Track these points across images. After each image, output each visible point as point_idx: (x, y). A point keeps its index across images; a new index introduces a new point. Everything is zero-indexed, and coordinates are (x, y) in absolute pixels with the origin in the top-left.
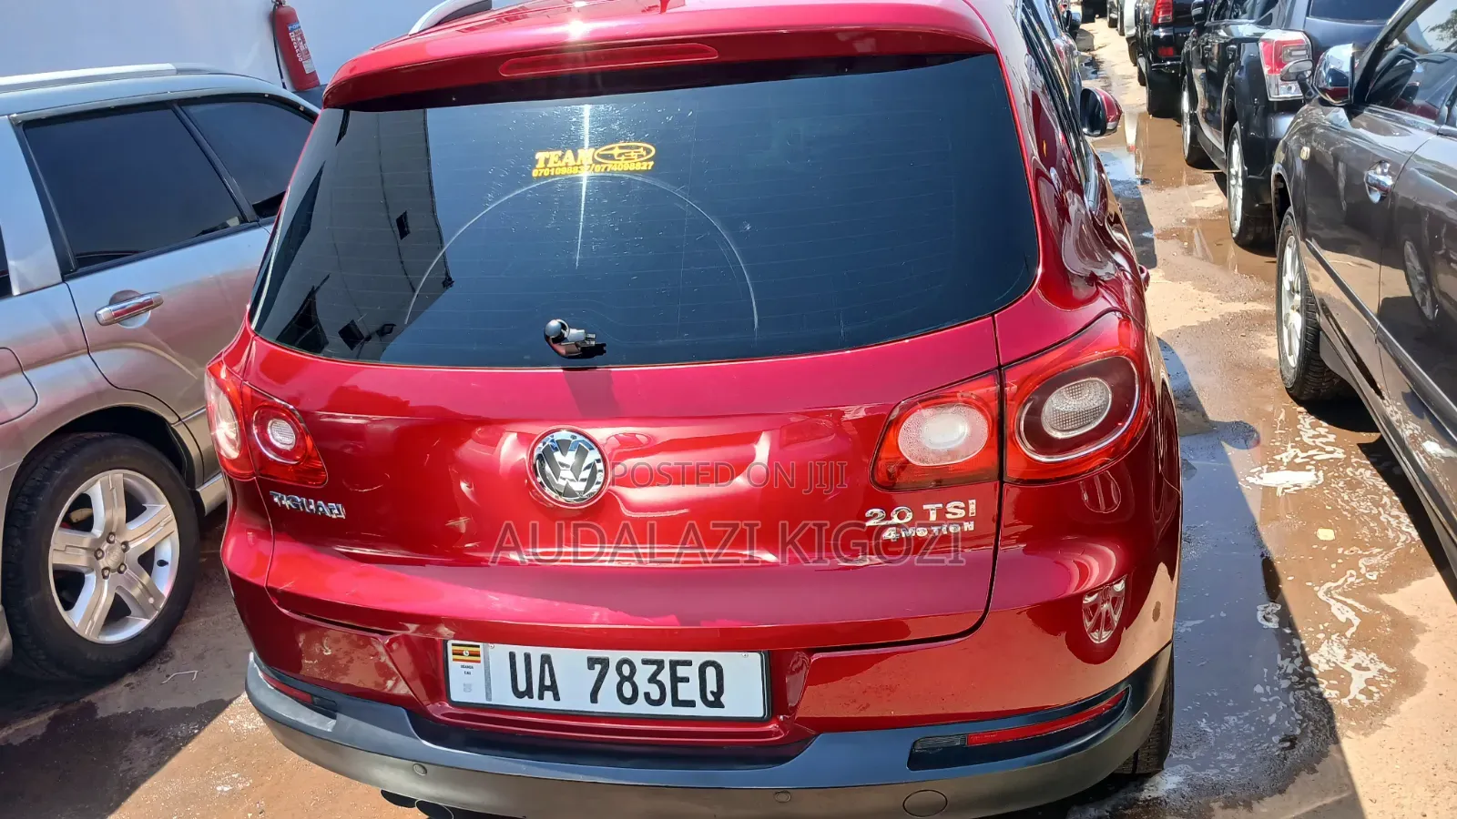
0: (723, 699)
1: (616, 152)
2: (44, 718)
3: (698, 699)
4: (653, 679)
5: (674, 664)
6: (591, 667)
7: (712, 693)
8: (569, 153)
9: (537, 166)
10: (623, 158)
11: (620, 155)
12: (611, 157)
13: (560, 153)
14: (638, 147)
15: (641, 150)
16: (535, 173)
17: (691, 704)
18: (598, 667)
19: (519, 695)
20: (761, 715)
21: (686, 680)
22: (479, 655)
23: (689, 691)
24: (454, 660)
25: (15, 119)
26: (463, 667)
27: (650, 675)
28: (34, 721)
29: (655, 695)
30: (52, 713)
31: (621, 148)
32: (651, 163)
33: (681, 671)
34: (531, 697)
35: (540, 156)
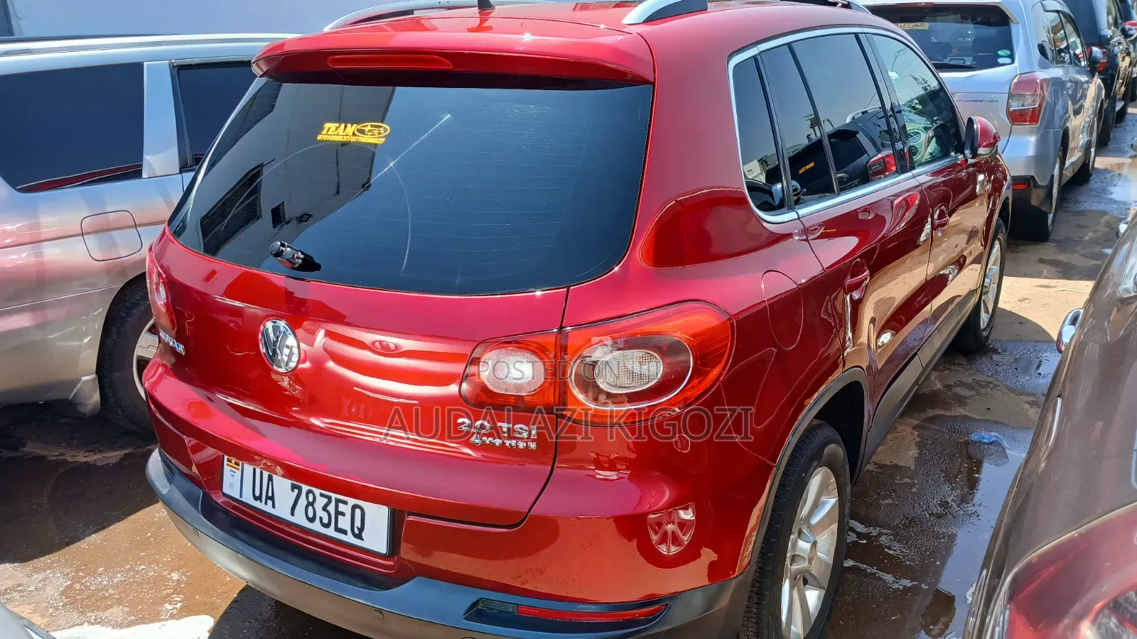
0: (364, 534)
1: (367, 129)
2: (122, 453)
3: (348, 529)
4: (325, 508)
5: (338, 501)
6: (293, 490)
7: (357, 527)
8: (343, 125)
9: (323, 133)
10: (370, 133)
11: (370, 130)
12: (362, 132)
13: (338, 125)
14: (380, 127)
15: (382, 129)
16: (319, 137)
17: (345, 532)
18: (296, 491)
19: (256, 498)
20: (385, 552)
21: (343, 514)
22: (239, 465)
23: (344, 523)
24: (228, 465)
25: (172, 63)
26: (231, 471)
27: (323, 505)
28: (116, 453)
29: (326, 521)
30: (127, 451)
31: (372, 126)
32: (384, 139)
33: (342, 507)
34: (261, 501)
35: (327, 125)
